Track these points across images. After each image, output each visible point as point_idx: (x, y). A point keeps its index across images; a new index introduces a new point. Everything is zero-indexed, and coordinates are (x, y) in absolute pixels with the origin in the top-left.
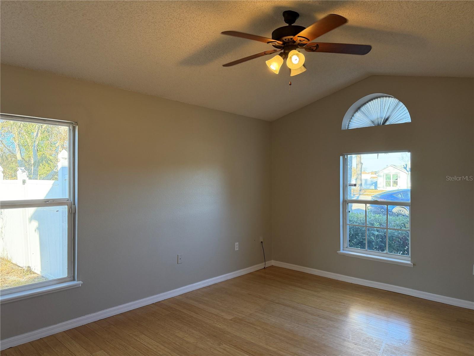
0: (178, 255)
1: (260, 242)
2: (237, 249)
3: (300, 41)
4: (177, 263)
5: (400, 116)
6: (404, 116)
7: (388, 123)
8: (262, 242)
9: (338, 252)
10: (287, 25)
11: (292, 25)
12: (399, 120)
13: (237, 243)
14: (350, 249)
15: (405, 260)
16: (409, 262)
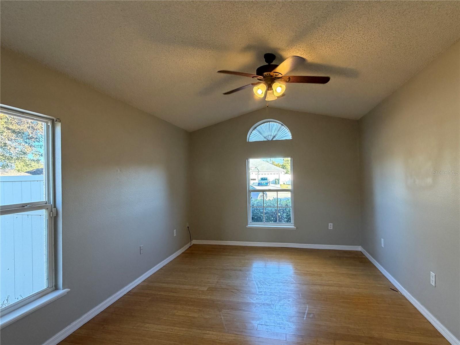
0: (140, 247)
1: (187, 227)
2: (175, 235)
3: (276, 75)
4: (140, 253)
5: (282, 135)
6: (285, 135)
7: (274, 139)
8: (188, 227)
9: (247, 226)
10: (268, 64)
11: (271, 64)
12: (282, 138)
13: (175, 230)
14: (253, 224)
15: (291, 226)
16: (294, 227)
